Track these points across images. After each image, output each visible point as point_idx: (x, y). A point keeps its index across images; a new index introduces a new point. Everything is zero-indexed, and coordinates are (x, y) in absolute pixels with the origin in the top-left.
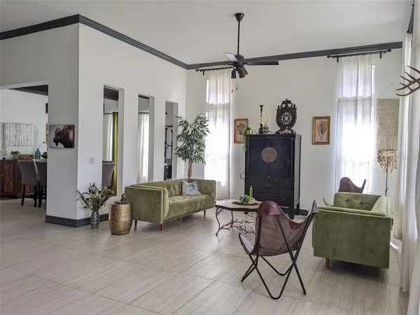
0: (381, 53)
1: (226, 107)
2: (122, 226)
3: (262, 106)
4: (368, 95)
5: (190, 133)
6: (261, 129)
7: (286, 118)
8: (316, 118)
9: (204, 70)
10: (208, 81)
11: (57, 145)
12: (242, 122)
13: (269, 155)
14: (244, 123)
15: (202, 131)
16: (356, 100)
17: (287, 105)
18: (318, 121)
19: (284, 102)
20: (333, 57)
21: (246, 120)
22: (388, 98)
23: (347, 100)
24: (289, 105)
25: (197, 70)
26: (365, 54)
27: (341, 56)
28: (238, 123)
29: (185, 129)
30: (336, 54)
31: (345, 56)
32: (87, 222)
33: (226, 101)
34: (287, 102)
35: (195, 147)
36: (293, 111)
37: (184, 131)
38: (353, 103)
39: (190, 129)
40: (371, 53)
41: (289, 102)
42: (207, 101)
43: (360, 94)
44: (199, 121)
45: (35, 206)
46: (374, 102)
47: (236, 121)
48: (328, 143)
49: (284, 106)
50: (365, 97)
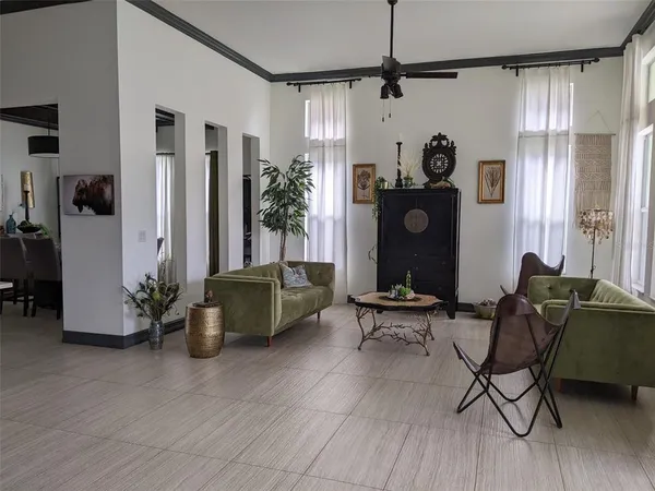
0: (582, 63)
1: (338, 145)
2: (209, 344)
3: (399, 144)
4: (564, 127)
5: (282, 187)
6: (399, 180)
7: (439, 163)
8: (484, 163)
9: (300, 84)
10: (307, 102)
11: (80, 210)
12: (366, 169)
13: (416, 221)
14: (369, 170)
15: (302, 184)
16: (545, 136)
17: (440, 143)
18: (486, 168)
19: (435, 138)
20: (511, 68)
21: (373, 166)
22: (594, 132)
23: (532, 135)
24: (444, 143)
25: (288, 84)
26: (560, 64)
27: (524, 67)
28: (360, 171)
29: (273, 180)
30: (515, 63)
31: (529, 67)
32: (141, 338)
33: (340, 136)
34: (440, 137)
35: (291, 210)
36: (450, 152)
37: (271, 184)
38: (542, 140)
39: (282, 181)
40: (569, 64)
41: (444, 138)
42: (306, 135)
43: (552, 126)
44: (298, 167)
45: (25, 315)
46: (572, 139)
47: (355, 167)
48: (502, 201)
49: (435, 143)
50: (559, 130)
